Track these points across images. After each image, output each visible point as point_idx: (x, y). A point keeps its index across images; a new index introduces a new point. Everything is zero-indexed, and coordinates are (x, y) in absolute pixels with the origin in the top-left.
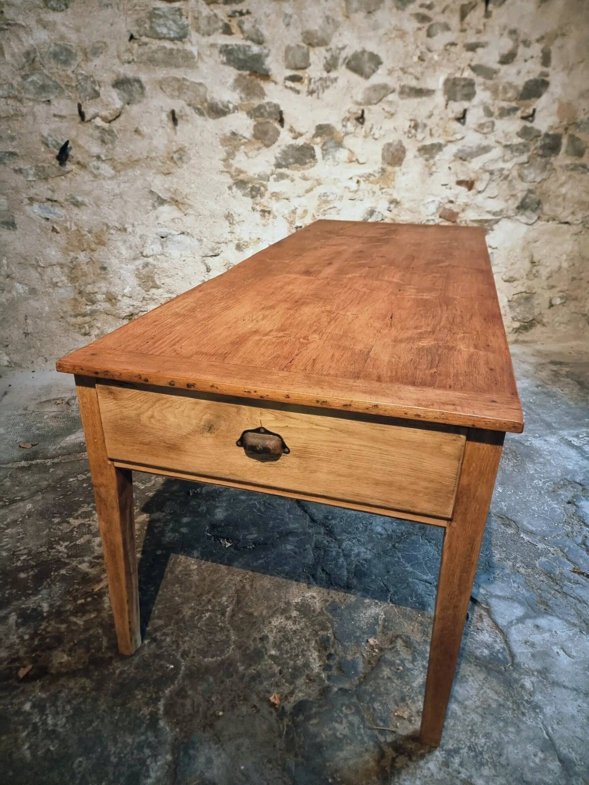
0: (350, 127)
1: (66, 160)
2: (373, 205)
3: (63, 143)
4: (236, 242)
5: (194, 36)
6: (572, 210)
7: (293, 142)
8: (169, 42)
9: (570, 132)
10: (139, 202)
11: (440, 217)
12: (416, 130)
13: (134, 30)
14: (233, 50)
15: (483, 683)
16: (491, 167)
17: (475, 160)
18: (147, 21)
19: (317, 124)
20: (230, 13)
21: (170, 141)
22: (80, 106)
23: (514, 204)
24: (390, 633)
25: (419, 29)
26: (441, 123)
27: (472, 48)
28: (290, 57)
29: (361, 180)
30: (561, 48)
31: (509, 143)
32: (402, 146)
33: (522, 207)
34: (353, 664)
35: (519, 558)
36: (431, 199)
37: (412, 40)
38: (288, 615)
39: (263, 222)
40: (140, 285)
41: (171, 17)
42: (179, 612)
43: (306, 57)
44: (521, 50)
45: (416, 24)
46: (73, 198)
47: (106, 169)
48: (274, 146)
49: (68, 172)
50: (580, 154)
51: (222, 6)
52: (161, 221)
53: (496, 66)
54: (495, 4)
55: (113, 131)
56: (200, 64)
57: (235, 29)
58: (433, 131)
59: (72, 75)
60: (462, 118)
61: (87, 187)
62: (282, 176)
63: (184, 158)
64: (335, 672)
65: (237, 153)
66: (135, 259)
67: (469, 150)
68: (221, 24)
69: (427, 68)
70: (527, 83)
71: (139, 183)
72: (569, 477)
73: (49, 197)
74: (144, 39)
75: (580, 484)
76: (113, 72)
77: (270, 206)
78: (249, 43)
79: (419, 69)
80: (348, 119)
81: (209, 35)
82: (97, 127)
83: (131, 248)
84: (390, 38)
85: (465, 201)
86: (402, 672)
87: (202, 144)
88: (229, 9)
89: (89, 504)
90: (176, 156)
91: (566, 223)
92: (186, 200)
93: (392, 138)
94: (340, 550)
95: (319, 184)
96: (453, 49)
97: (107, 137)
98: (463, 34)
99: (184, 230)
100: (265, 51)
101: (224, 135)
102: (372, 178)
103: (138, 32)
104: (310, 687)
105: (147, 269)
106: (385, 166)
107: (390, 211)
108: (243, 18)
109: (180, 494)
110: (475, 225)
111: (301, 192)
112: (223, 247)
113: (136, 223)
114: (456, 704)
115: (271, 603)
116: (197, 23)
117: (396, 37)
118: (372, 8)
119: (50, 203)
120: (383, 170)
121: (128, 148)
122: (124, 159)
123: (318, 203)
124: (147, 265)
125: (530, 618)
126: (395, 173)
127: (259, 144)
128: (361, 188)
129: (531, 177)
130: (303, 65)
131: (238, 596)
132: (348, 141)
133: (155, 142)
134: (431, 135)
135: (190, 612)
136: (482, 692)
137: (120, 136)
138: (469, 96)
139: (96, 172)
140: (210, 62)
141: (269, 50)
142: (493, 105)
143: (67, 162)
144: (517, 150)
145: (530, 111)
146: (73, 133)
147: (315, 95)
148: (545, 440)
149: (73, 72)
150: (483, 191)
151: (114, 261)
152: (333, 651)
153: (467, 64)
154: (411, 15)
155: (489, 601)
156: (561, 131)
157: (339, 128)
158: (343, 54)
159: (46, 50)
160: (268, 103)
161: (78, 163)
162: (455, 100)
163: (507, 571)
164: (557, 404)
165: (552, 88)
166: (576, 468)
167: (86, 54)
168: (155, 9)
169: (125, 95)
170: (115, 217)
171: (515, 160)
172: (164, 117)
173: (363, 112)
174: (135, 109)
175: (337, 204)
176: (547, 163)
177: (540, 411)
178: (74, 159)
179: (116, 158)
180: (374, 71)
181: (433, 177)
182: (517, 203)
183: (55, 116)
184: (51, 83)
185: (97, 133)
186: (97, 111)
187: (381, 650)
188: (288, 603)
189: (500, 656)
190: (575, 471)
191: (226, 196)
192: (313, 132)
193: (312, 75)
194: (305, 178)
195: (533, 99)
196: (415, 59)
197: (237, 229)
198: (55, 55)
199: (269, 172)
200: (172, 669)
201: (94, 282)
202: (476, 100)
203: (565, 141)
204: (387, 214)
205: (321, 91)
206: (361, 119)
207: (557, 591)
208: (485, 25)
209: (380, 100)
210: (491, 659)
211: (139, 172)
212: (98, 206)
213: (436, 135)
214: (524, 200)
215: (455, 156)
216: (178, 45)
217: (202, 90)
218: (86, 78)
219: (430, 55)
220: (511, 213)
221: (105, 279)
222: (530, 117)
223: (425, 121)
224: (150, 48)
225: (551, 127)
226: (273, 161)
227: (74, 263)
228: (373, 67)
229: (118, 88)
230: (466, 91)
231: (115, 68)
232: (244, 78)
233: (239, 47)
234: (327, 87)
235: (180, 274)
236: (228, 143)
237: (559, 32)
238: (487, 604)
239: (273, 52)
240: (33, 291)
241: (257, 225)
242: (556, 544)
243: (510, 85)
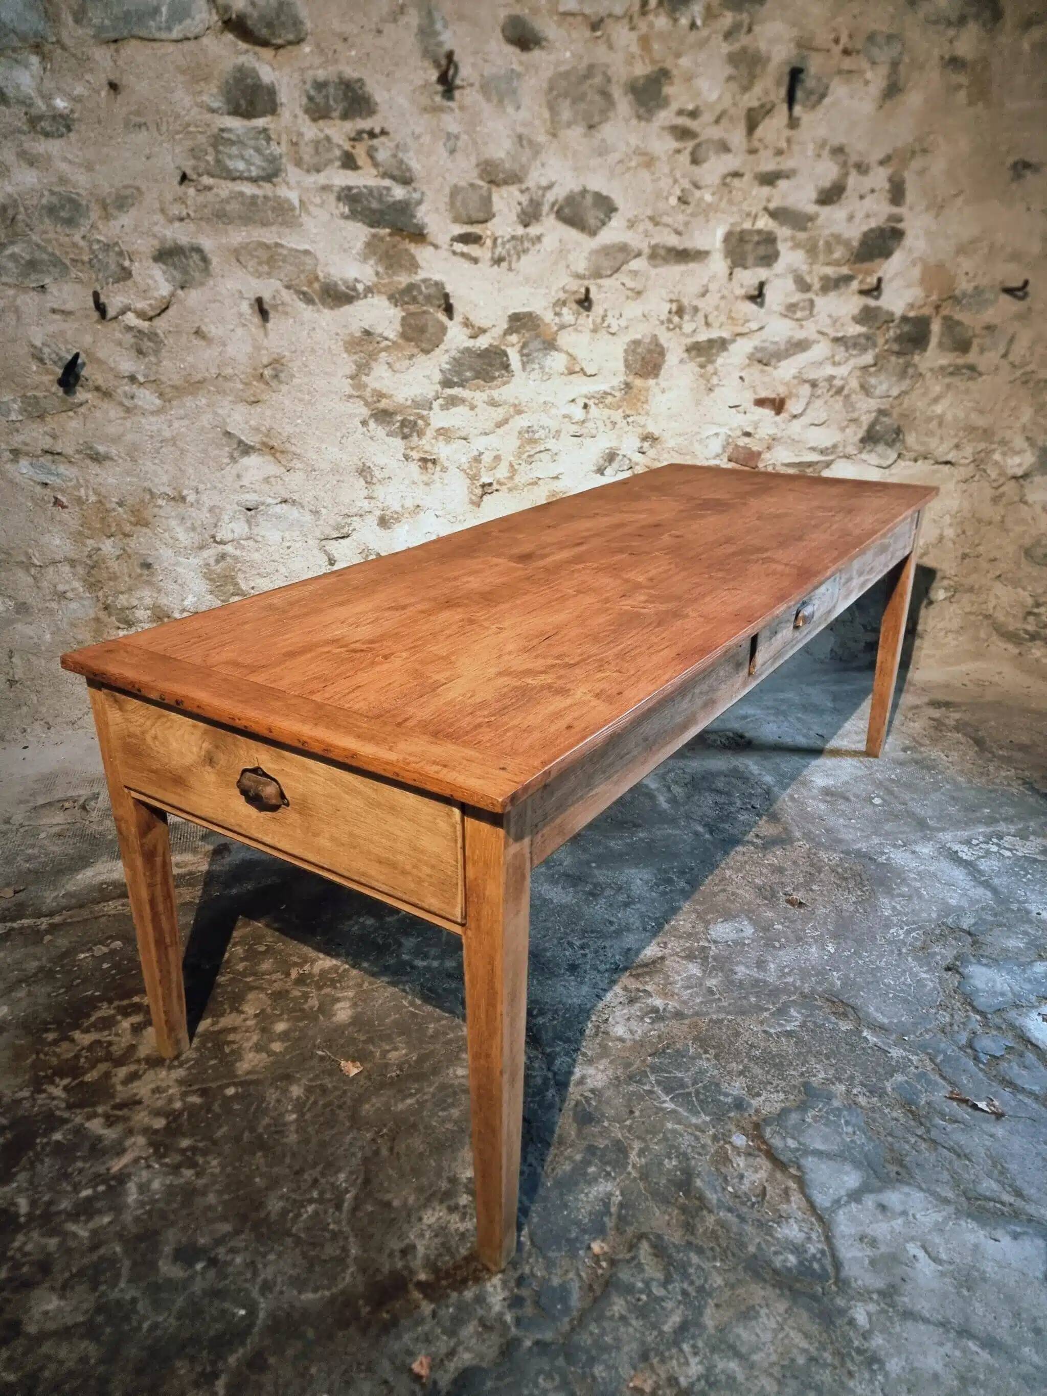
0: (568, 315)
1: (75, 385)
2: (613, 444)
3: (70, 357)
4: (378, 513)
5: (293, 173)
6: (956, 440)
7: (470, 343)
8: (249, 184)
9: (945, 312)
10: (205, 451)
11: (730, 459)
12: (681, 317)
13: (188, 166)
14: (360, 194)
15: (785, 1320)
16: (812, 376)
17: (784, 363)
18: (210, 150)
19: (511, 312)
20: (353, 135)
21: (258, 348)
22: (96, 295)
23: (855, 434)
24: (630, 1230)
25: (678, 151)
26: (723, 304)
27: (769, 179)
28: (458, 204)
29: (591, 402)
30: (922, 172)
31: (840, 335)
32: (658, 345)
33: (871, 438)
34: (563, 1293)
35: (859, 1078)
36: (713, 430)
37: (666, 170)
38: (452, 1203)
39: (425, 478)
40: (211, 592)
41: (252, 143)
42: (260, 1206)
43: (487, 201)
44: (853, 180)
45: (672, 144)
46: (91, 448)
47: (147, 398)
48: (437, 351)
49: (81, 405)
50: (963, 346)
51: (338, 122)
52: (245, 482)
53: (812, 208)
54: (804, 106)
55: (156, 335)
56: (305, 218)
57: (361, 158)
58: (710, 319)
59: (82, 243)
60: (757, 296)
61: (112, 430)
62: (453, 402)
63: (282, 375)
64: (529, 1310)
65: (373, 364)
66: (201, 548)
67: (772, 348)
68: (338, 153)
69: (693, 215)
70: (865, 235)
71: (206, 420)
72: (950, 921)
73: (46, 447)
74: (206, 180)
75: (970, 934)
76: (155, 236)
77: (436, 450)
78: (387, 182)
79: (681, 218)
80: (564, 303)
81: (318, 171)
82: (129, 329)
83: (193, 529)
84: (629, 169)
85: (771, 432)
86: (646, 1304)
87: (313, 351)
88: (351, 126)
89: (110, 1002)
90: (267, 372)
91: (947, 463)
92: (288, 445)
93: (639, 332)
94: (550, 1075)
95: (520, 412)
96: (736, 182)
97: (147, 345)
98: (752, 157)
99: (287, 496)
100: (416, 196)
101: (351, 335)
102: (609, 399)
103: (195, 168)
104: (484, 1341)
105: (223, 564)
106: (630, 379)
107: (643, 453)
108: (375, 142)
109: (274, 977)
110: (791, 471)
111: (489, 425)
112: (356, 522)
113: (201, 487)
114: (736, 1360)
115: (425, 1181)
116: (297, 152)
117: (639, 165)
118: (596, 119)
119: (50, 457)
120: (628, 386)
121: (183, 361)
122: (177, 380)
123: (518, 443)
124: (223, 557)
125: (871, 1191)
126: (647, 389)
127: (411, 348)
128: (590, 416)
129: (881, 389)
130: (481, 216)
131: (367, 1172)
132: (565, 339)
133: (231, 350)
134: (707, 324)
135: (281, 1204)
136: (780, 1336)
137: (170, 341)
138: (769, 259)
139: (127, 403)
140: (322, 215)
141: (423, 194)
142: (810, 272)
143: (78, 388)
144: (855, 345)
145: (872, 281)
146: (88, 339)
147: (504, 265)
148: (914, 852)
149: (84, 237)
150: (801, 415)
151: (166, 554)
152: (527, 1270)
153: (761, 207)
154: (663, 128)
155: (803, 1161)
156: (927, 311)
157: (548, 317)
158: (550, 197)
159: (35, 202)
160: (425, 281)
161: (98, 389)
162: (745, 267)
163: (836, 1103)
164: (936, 782)
165: (908, 241)
166: (965, 903)
167: (105, 207)
168: (222, 130)
169: (175, 273)
170: (165, 479)
171: (852, 362)
172: (245, 307)
173: (588, 290)
174: (193, 297)
175: (551, 444)
176: (907, 365)
177: (907, 796)
178: (90, 383)
179: (164, 379)
180: (604, 224)
181: (712, 395)
182: (861, 433)
183: (54, 311)
184: (45, 257)
185: (129, 339)
186: (126, 301)
187: (613, 1263)
188: (453, 1180)
189: (816, 1266)
190: (962, 909)
191: (358, 435)
192: (506, 326)
193: (499, 233)
194: (493, 403)
195: (878, 261)
196: (673, 201)
197: (380, 491)
198: (51, 210)
199: (431, 395)
200: (243, 1317)
201: (130, 589)
202: (780, 266)
203: (936, 327)
204: (637, 457)
205: (515, 257)
206: (585, 302)
207: (920, 1137)
208: (789, 141)
209: (617, 270)
210: (800, 1273)
211: (204, 401)
212: (134, 460)
213: (716, 324)
214: (872, 426)
215: (751, 357)
216: (266, 189)
217: (308, 260)
218: (107, 247)
219: (697, 194)
220: (851, 450)
221: (149, 583)
222: (875, 290)
223: (695, 303)
224: (217, 195)
225: (911, 306)
226: (437, 377)
227: (95, 558)
228: (602, 216)
229: (165, 263)
230: (762, 250)
231: (156, 229)
232: (382, 239)
233: (370, 190)
234: (526, 251)
235: (283, 570)
236: (358, 348)
237: (917, 147)
238: (799, 1168)
239: (430, 195)
240: (23, 608)
241: (414, 483)
242: (923, 1047)
243: (837, 238)
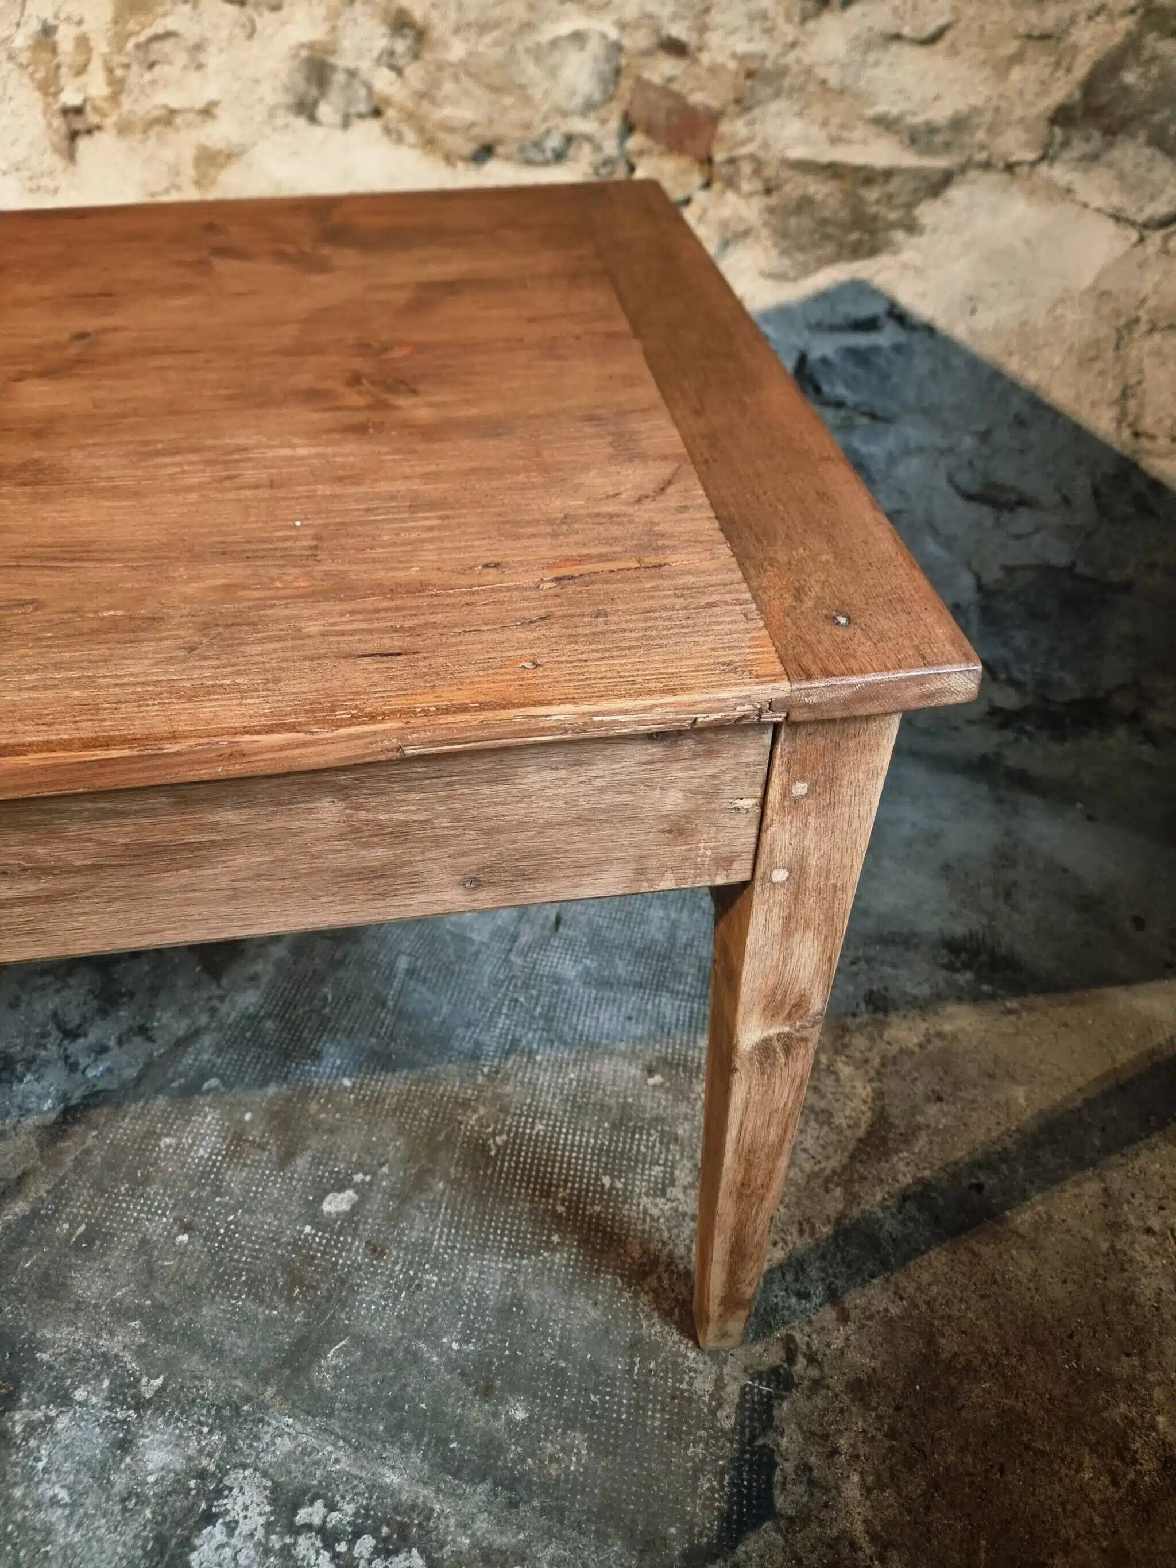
2: (319, 34)
11: (628, 128)
23: (1042, 88)
33: (1094, 114)
36: (573, 21)
85: (742, 47)
107: (399, 71)
182: (1062, 89)
204: (384, 81)
220: (1016, 143)
